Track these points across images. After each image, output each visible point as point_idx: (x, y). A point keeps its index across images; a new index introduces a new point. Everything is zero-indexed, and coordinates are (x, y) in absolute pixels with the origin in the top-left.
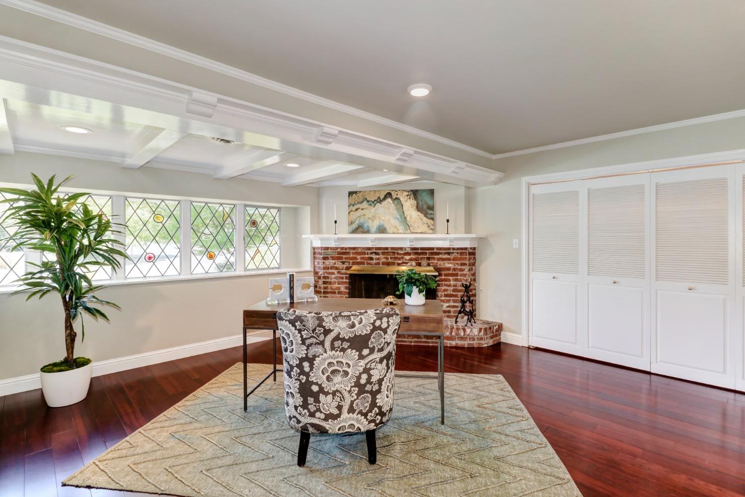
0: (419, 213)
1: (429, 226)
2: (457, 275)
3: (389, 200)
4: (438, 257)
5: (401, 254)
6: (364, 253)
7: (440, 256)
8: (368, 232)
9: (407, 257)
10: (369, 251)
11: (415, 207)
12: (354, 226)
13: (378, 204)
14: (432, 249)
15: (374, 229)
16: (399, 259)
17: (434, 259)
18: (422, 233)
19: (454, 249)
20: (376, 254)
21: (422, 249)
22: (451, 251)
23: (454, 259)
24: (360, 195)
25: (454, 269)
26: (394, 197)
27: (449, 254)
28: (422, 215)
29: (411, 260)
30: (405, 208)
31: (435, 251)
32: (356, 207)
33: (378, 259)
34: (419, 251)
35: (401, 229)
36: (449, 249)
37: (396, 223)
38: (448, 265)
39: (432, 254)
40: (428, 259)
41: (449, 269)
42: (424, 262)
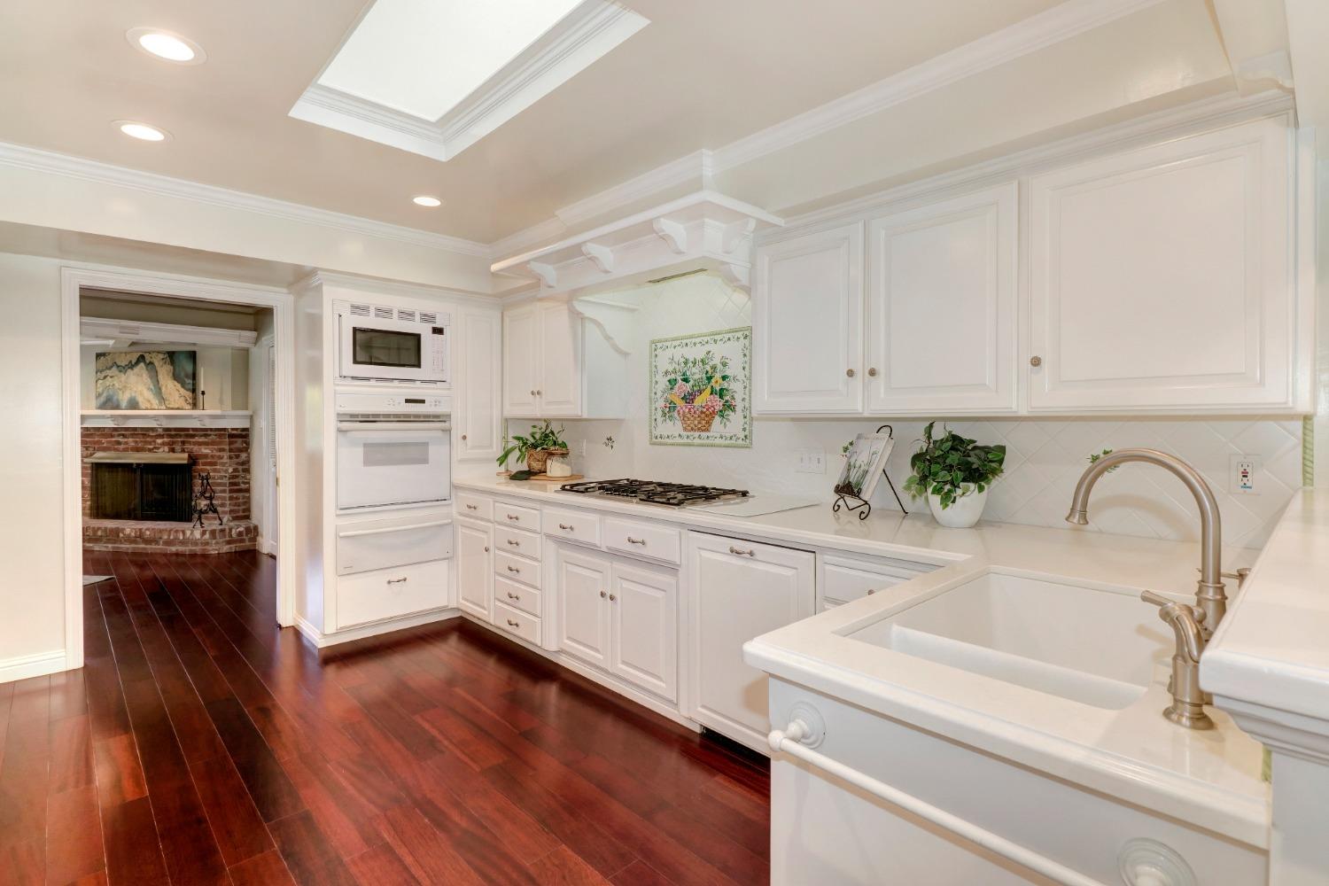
0: (176, 383)
1: (186, 400)
2: (215, 464)
3: (142, 364)
4: (194, 440)
5: (152, 436)
6: (112, 436)
7: (197, 439)
8: (117, 407)
9: (159, 441)
10: (116, 433)
11: (171, 374)
12: (102, 399)
13: (129, 370)
14: (187, 429)
15: (124, 404)
16: (150, 443)
17: (189, 443)
18: (178, 409)
19: (211, 429)
20: (124, 436)
21: (176, 429)
22: (209, 432)
23: (213, 443)
24: (108, 358)
25: (213, 457)
26: (148, 362)
27: (206, 436)
28: (179, 386)
29: (163, 444)
30: (160, 377)
31: (191, 432)
32: (104, 374)
33: (126, 443)
34: (173, 433)
35: (155, 402)
36: (206, 430)
37: (149, 395)
38: (205, 450)
39: (187, 436)
40: (183, 443)
41: (206, 456)
42: (178, 448)
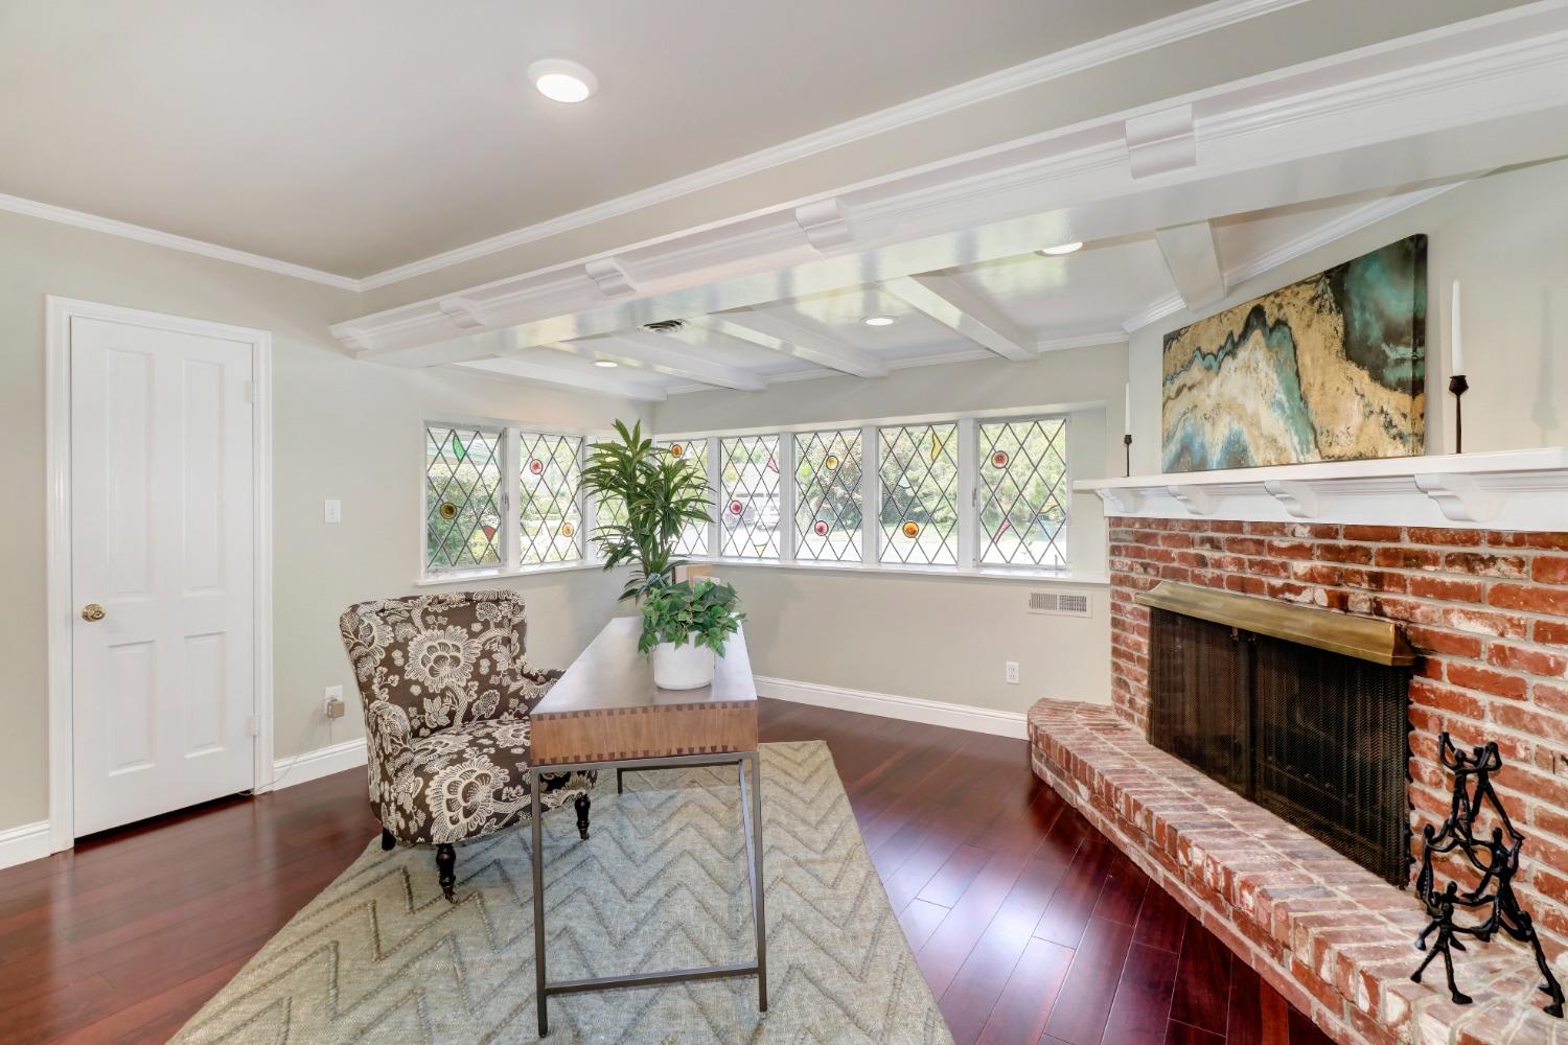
0: (1353, 368)
1: (1389, 425)
2: (1515, 689)
3: (1257, 335)
4: (1418, 574)
5: (1280, 551)
6: (1191, 543)
7: (1428, 573)
8: (1201, 466)
9: (1301, 566)
10: (1197, 535)
11: (1338, 345)
12: (1174, 448)
13: (1229, 359)
14: (1392, 533)
15: (1216, 455)
16: (1275, 570)
17: (1399, 582)
18: (1360, 457)
19: (1496, 539)
20: (1214, 544)
21: (1353, 532)
22: (1484, 550)
23: (1501, 596)
24: (1186, 339)
25: (1501, 655)
26: (1270, 322)
27: (1469, 562)
28: (1362, 377)
29: (1312, 577)
30: (1306, 359)
31: (1406, 544)
32: (1178, 382)
33: (1218, 564)
34: (1342, 542)
35: (1290, 440)
36: (1471, 537)
37: (1273, 422)
38: (1462, 623)
39: (1391, 557)
40: (1377, 580)
41: (1469, 646)
42: (1360, 597)
